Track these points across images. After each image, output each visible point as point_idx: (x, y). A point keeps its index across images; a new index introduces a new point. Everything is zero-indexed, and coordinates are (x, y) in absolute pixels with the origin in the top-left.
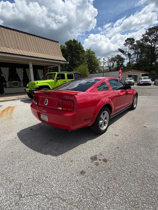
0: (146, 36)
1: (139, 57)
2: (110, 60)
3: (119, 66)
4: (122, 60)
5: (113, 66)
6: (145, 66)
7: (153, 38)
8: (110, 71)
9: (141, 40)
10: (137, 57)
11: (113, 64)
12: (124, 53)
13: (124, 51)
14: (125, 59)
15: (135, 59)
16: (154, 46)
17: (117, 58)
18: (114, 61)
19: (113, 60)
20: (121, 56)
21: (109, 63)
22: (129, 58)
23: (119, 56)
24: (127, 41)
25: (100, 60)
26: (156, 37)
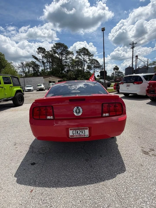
0: (55, 49)
1: (51, 66)
2: (25, 65)
3: (35, 72)
4: (37, 66)
5: (29, 71)
6: (58, 74)
7: (60, 52)
8: (26, 76)
9: (50, 51)
10: (50, 66)
11: (29, 69)
12: (38, 60)
13: (38, 59)
14: (39, 66)
15: (48, 67)
16: (62, 58)
17: (32, 64)
18: (30, 67)
19: (28, 65)
20: (36, 62)
21: (24, 68)
22: (44, 65)
23: (33, 63)
24: (39, 50)
25: (12, 64)
26: (61, 52)
